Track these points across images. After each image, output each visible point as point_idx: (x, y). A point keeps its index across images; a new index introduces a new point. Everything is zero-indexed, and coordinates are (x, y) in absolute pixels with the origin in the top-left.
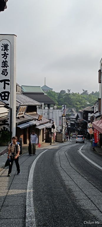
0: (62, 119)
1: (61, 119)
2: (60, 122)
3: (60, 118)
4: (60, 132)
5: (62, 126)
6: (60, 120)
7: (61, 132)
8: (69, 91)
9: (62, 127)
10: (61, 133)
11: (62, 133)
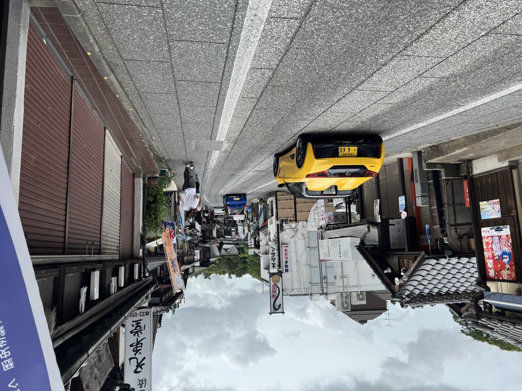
1: (283, 264)
2: (286, 254)
5: (280, 242)
6: (286, 262)
7: (279, 222)
8: (230, 277)
9: (278, 238)
10: (282, 221)
11: (277, 219)
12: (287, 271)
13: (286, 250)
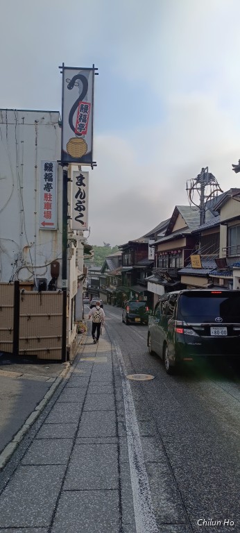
0: (66, 180)
1: (57, 184)
2: (48, 206)
3: (48, 177)
4: (49, 278)
5: (60, 236)
6: (48, 187)
7: (60, 283)
9: (66, 246)
10: (52, 286)
11: (65, 290)
12: (48, 167)
13: (48, 215)
